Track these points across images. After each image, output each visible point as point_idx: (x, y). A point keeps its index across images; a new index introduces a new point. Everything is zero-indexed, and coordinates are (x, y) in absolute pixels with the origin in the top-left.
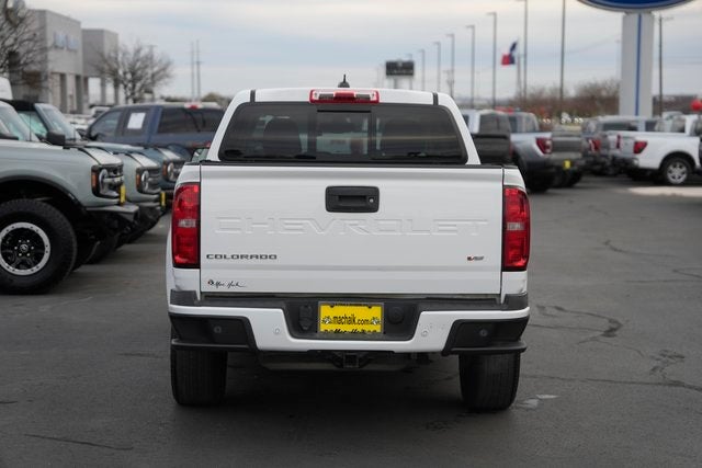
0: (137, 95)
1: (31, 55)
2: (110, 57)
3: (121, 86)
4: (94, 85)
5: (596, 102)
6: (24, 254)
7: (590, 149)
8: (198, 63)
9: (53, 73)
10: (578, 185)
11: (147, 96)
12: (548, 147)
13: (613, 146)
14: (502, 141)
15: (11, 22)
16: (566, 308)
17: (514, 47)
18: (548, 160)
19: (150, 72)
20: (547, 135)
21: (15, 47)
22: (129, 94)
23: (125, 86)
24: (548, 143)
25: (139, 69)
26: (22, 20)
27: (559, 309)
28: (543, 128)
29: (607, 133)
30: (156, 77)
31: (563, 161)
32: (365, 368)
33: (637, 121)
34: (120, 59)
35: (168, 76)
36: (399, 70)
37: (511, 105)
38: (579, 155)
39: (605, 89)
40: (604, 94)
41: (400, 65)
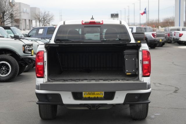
0: (45, 24)
1: (16, 14)
2: (38, 15)
3: (41, 22)
4: (34, 22)
5: (168, 23)
6: (4, 70)
7: (167, 36)
8: (61, 16)
9: (23, 19)
10: (164, 46)
11: (48, 25)
12: (155, 36)
13: (173, 35)
14: (142, 34)
15: (11, 6)
16: (162, 84)
17: (145, 9)
18: (155, 39)
19: (48, 18)
20: (155, 32)
21: (12, 12)
22: (43, 24)
23: (42, 22)
24: (155, 35)
25: (45, 17)
26: (14, 5)
27: (160, 84)
28: (153, 31)
29: (172, 31)
30: (50, 20)
31: (159, 40)
32: (99, 109)
33: (180, 28)
34: (40, 15)
35: (53, 19)
36: (114, 16)
37: (145, 24)
38: (164, 38)
39: (171, 19)
40: (170, 21)
41: (115, 15)
